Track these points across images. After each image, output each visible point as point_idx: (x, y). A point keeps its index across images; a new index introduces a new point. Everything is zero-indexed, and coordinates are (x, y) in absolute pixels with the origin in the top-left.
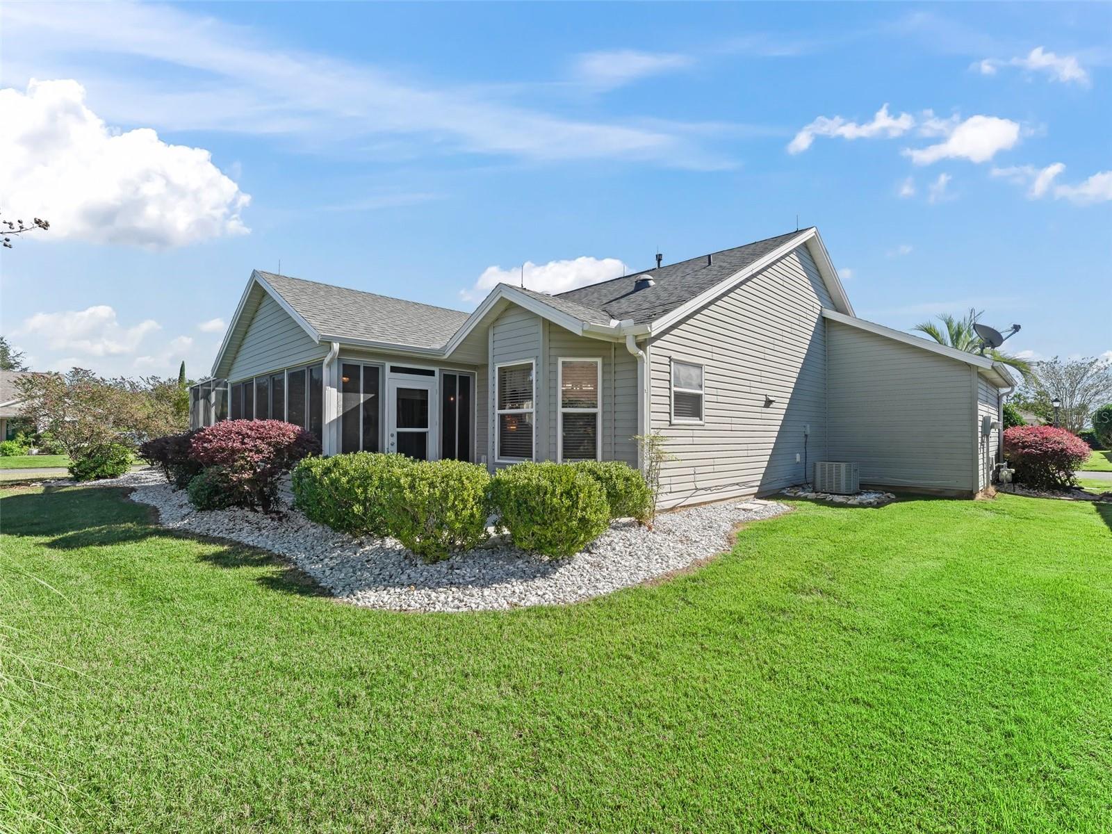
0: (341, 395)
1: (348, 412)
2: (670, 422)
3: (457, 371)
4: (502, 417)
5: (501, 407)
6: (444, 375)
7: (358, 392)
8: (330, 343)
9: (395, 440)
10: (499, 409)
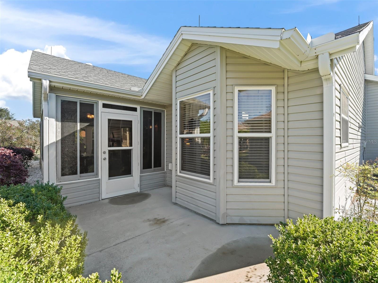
0: (59, 124)
1: (66, 137)
2: (341, 145)
3: (153, 109)
4: (183, 139)
5: (182, 133)
6: (144, 111)
7: (76, 122)
8: (40, 80)
9: (107, 156)
10: (180, 134)
